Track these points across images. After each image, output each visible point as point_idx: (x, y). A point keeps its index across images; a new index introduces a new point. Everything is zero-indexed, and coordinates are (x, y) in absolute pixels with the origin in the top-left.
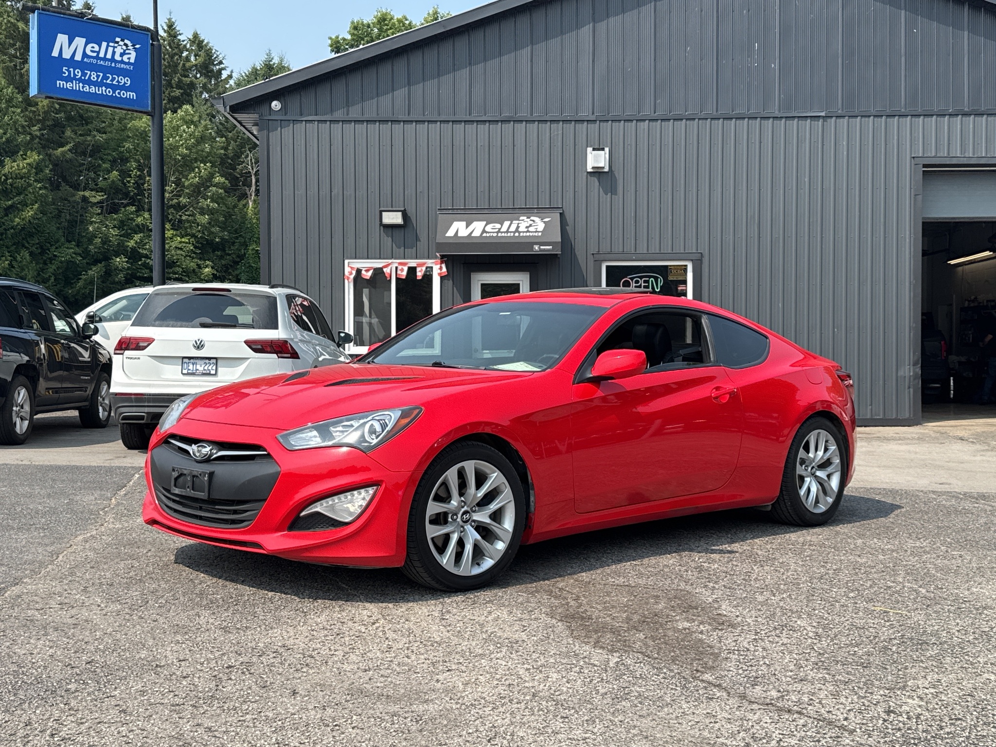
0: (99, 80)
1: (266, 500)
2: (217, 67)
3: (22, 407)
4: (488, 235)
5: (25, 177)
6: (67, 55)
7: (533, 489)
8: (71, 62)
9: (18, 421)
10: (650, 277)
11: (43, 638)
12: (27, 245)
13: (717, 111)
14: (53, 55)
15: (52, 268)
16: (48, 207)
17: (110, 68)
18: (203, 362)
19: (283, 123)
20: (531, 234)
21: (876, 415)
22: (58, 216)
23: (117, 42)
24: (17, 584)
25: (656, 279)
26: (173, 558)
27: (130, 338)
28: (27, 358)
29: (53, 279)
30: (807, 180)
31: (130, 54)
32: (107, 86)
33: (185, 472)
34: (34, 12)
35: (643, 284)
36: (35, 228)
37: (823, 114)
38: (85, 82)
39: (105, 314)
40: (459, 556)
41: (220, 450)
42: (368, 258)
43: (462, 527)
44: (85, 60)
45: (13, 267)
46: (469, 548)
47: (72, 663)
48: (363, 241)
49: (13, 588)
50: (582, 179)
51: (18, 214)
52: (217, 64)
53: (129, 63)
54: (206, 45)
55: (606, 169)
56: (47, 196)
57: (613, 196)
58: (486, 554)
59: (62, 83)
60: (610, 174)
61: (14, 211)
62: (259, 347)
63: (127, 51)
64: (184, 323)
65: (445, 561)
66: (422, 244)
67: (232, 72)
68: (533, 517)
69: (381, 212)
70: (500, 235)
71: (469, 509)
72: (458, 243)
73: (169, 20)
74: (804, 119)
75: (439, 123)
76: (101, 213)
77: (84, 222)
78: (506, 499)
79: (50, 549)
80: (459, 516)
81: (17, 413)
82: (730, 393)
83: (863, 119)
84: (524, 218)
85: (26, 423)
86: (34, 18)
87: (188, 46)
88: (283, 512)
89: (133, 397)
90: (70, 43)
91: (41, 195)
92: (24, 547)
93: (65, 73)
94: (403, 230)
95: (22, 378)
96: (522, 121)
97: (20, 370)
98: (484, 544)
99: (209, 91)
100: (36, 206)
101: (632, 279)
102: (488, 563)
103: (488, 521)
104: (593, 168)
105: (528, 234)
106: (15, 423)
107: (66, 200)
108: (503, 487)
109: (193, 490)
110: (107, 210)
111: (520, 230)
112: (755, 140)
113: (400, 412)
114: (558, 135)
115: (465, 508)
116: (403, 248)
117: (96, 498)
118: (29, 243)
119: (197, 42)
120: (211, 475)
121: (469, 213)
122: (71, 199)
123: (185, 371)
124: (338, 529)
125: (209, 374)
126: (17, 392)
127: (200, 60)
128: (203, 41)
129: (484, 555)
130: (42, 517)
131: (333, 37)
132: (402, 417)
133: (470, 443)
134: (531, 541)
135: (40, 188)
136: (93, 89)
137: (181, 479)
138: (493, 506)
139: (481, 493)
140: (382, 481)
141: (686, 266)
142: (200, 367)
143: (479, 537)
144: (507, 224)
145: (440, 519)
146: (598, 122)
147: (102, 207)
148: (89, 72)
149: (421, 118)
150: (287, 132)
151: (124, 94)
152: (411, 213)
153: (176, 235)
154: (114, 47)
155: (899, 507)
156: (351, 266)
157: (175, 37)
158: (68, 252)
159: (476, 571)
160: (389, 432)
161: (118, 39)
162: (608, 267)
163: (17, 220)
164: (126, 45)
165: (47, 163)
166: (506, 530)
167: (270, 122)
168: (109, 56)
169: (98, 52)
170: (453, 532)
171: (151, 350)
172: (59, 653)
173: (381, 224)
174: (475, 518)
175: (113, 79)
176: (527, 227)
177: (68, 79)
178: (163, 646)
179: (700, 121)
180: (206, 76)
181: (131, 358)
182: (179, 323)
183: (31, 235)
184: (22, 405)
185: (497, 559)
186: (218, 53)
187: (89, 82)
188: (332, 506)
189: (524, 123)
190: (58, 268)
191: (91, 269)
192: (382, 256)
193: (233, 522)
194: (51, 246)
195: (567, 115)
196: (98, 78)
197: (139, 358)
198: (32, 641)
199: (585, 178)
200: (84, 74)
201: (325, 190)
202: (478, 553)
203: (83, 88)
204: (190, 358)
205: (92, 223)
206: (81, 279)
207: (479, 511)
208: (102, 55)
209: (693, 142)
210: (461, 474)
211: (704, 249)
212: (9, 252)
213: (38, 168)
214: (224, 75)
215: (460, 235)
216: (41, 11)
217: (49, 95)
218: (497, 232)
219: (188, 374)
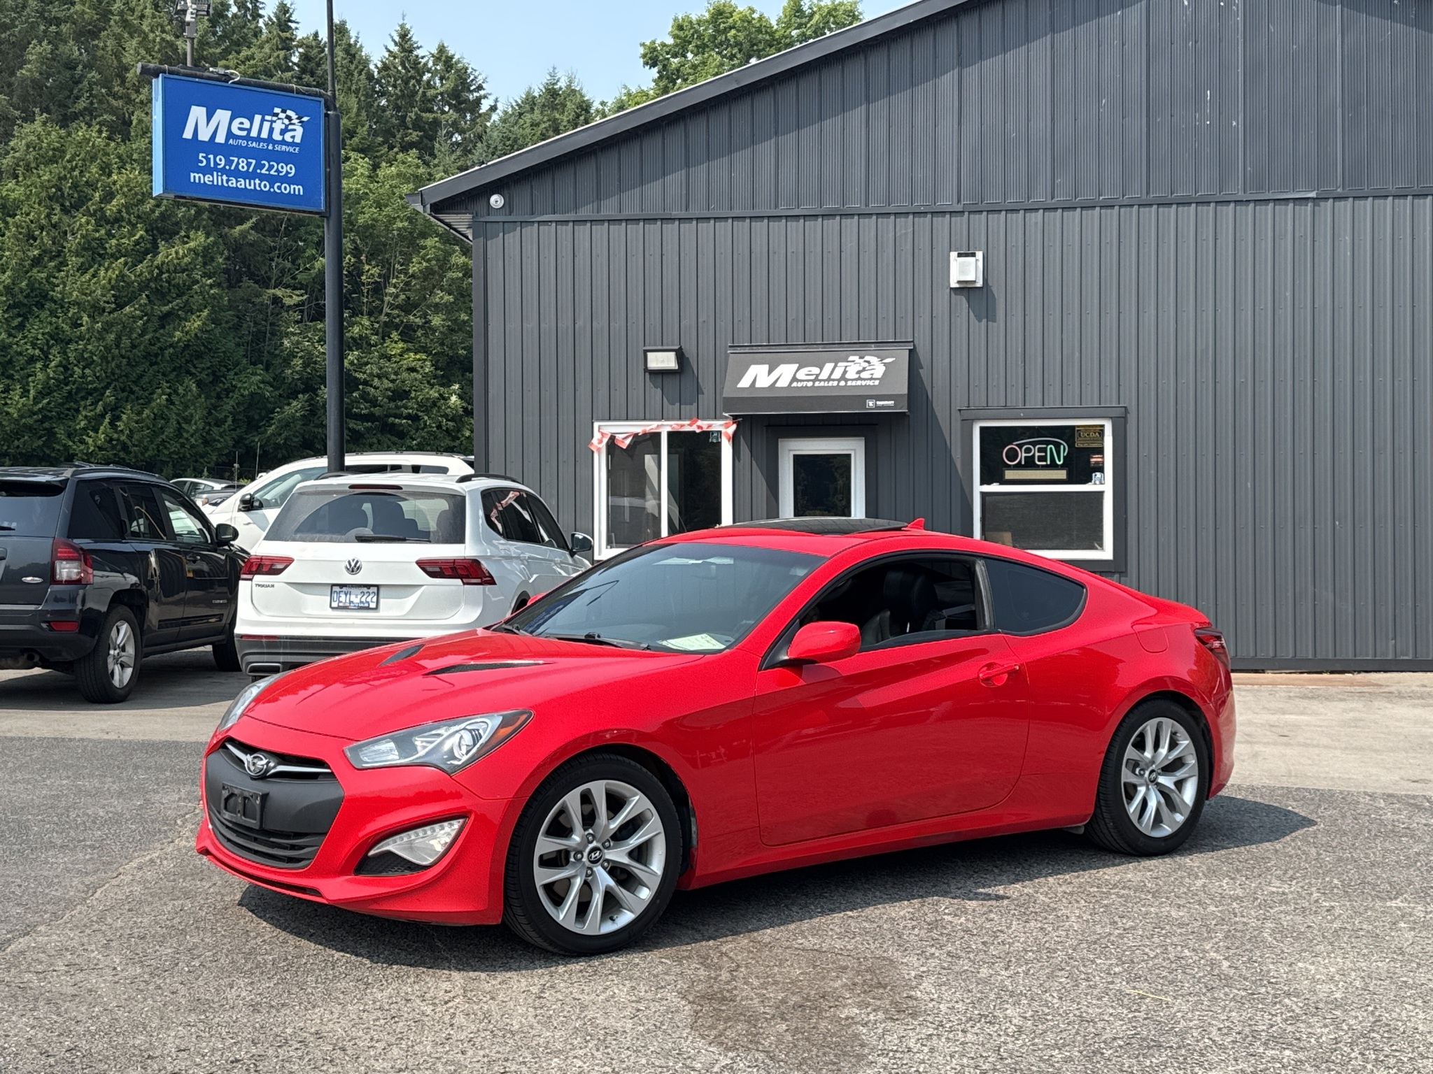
0: (251, 170)
1: (326, 834)
2: (475, 94)
3: (123, 649)
4: (800, 385)
5: (187, 270)
6: (204, 136)
7: (694, 816)
8: (211, 146)
9: (117, 669)
10: (1048, 443)
11: (29, 1014)
12: (193, 370)
13: (1148, 193)
14: (185, 136)
15: (229, 404)
16: (222, 314)
17: (266, 152)
18: (358, 591)
19: (506, 226)
20: (864, 383)
21: (1402, 654)
22: (237, 327)
23: (276, 115)
24: (28, 934)
25: (1057, 446)
26: (238, 897)
27: (261, 558)
28: (133, 579)
29: (230, 420)
30: (1289, 294)
31: (294, 130)
32: (262, 178)
33: (236, 792)
34: (157, 76)
35: (1037, 454)
36: (204, 345)
37: (1313, 195)
38: (230, 174)
39: (268, 497)
40: (583, 909)
41: (279, 764)
42: (627, 419)
43: (591, 869)
44: (231, 141)
45: (173, 403)
46: (598, 899)
47: (50, 1049)
48: (619, 397)
49: (21, 940)
50: (943, 299)
51: (179, 325)
52: (474, 90)
53: (293, 144)
54: (457, 63)
55: (980, 284)
56: (221, 298)
57: (990, 323)
58: (624, 905)
59: (197, 176)
60: (985, 290)
61: (173, 321)
62: (438, 570)
63: (290, 127)
64: (334, 536)
65: (562, 916)
66: (706, 398)
67: (496, 101)
68: (696, 854)
69: (646, 352)
70: (817, 384)
71: (599, 845)
72: (755, 397)
73: (402, 26)
74: (1283, 202)
75: (730, 221)
76: (301, 321)
77: (277, 334)
78: (653, 829)
79: (87, 880)
80: (585, 854)
81: (116, 659)
82: (1010, 673)
83: (1377, 201)
84: (856, 358)
85: (129, 671)
86: (158, 83)
87: (430, 64)
88: (348, 847)
89: (264, 640)
90: (209, 118)
91: (214, 297)
92: (57, 876)
93: (202, 162)
94: (678, 376)
95: (123, 610)
96: (853, 215)
97: (120, 598)
98: (622, 893)
99: (461, 132)
100: (205, 313)
101: (1020, 446)
102: (625, 918)
103: (626, 860)
104: (959, 282)
105: (859, 383)
106: (113, 673)
107: (249, 301)
108: (649, 814)
109: (244, 815)
110: (309, 315)
111: (848, 376)
112: (1207, 236)
113: (501, 718)
114: (906, 234)
115: (594, 844)
116: (678, 404)
117: (180, 799)
118: (196, 368)
119: (443, 58)
120: (265, 797)
121: (773, 352)
122: (257, 300)
123: (335, 604)
124: (415, 874)
125: (368, 608)
126: (115, 628)
127: (449, 85)
128: (452, 58)
129: (621, 906)
130: (99, 829)
131: (648, 43)
132: (502, 725)
133: (599, 757)
134: (695, 885)
135: (211, 286)
136: (242, 184)
137: (232, 800)
138: (634, 841)
139: (615, 825)
140: (470, 812)
141: (1103, 426)
142: (356, 599)
143: (611, 882)
144: (829, 367)
145: (557, 860)
146: (966, 214)
147: (302, 311)
148: (236, 159)
149: (706, 214)
150: (512, 238)
151: (285, 188)
152: (690, 351)
153: (408, 350)
154: (272, 122)
155: (1311, 823)
156: (603, 431)
157: (411, 52)
158: (252, 381)
159: (609, 928)
160: (483, 746)
161: (277, 110)
162: (982, 429)
163: (178, 333)
164: (289, 118)
165: (221, 248)
166: (654, 874)
167: (488, 225)
168: (264, 135)
169: (249, 130)
170: (575, 877)
171: (289, 574)
172: (40, 1035)
173: (646, 369)
174: (608, 857)
175: (271, 167)
176: (859, 372)
177: (207, 170)
178: (168, 1029)
179: (1123, 210)
180: (456, 108)
181: (263, 586)
182: (328, 536)
183: (199, 356)
184: (124, 646)
185: (639, 912)
186: (476, 74)
187: (237, 174)
188: (411, 842)
189: (856, 217)
190: (238, 404)
191: (289, 404)
192: (647, 416)
193: (291, 860)
194: (229, 370)
195: (919, 204)
196: (249, 168)
197: (273, 586)
198: (14, 1018)
199: (947, 297)
200: (229, 162)
201: (566, 323)
202: (611, 904)
203: (227, 182)
204: (342, 586)
205: (287, 335)
206: (273, 419)
207: (615, 847)
208: (254, 134)
209: (1111, 240)
210: (586, 798)
211: (1130, 401)
212: (167, 382)
213: (206, 255)
214: (485, 106)
215: (758, 385)
216: (167, 75)
217: (179, 194)
218: (813, 381)
219: (339, 608)
